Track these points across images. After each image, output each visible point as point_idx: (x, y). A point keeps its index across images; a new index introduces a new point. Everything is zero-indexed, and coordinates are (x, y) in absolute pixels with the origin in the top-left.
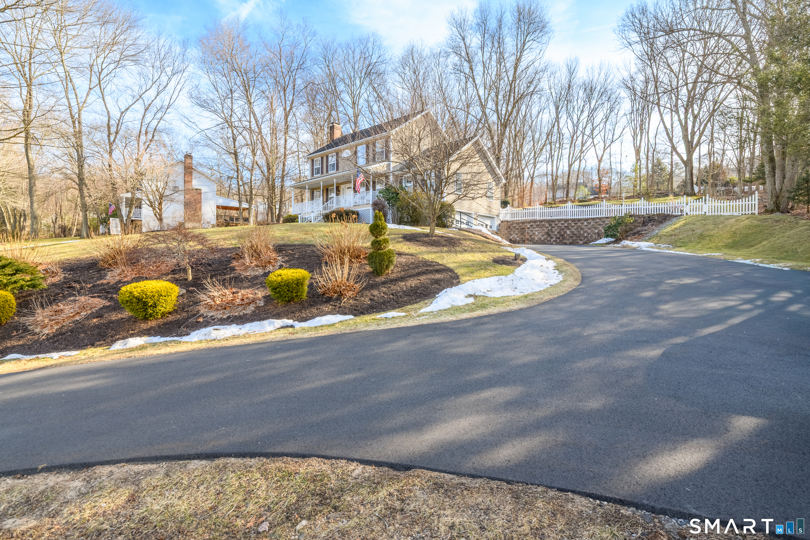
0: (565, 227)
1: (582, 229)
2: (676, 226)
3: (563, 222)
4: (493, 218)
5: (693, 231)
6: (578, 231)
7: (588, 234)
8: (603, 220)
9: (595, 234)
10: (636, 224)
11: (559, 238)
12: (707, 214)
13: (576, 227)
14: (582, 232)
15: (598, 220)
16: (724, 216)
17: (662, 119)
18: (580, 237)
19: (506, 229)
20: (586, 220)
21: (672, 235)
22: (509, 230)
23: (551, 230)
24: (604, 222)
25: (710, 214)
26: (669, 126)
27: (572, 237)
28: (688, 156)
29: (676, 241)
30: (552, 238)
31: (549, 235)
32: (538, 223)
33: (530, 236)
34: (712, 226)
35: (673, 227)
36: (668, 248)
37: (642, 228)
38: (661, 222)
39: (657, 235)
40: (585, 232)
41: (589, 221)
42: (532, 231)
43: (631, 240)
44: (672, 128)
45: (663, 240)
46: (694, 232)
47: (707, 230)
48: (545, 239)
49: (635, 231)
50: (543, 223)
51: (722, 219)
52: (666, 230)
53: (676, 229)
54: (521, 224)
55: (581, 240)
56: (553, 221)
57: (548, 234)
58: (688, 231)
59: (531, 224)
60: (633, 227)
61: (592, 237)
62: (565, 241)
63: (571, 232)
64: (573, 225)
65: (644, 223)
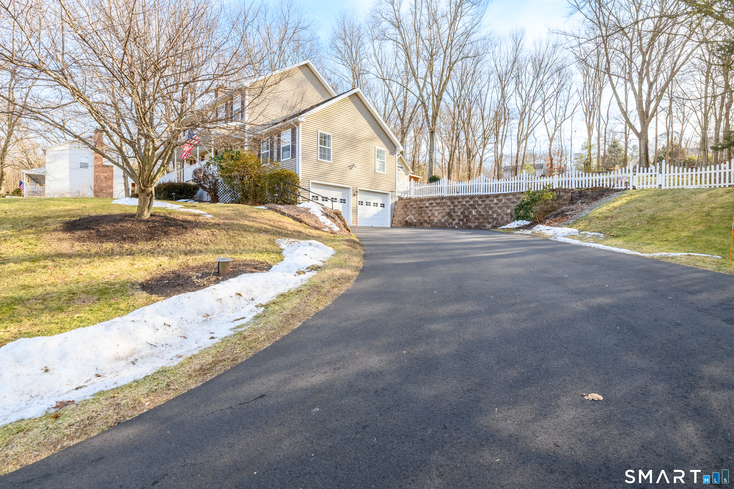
0: (470, 205)
1: (491, 208)
2: (616, 204)
3: (468, 199)
4: (387, 194)
5: (640, 211)
6: (486, 211)
7: (498, 215)
8: (517, 196)
9: (507, 214)
10: (561, 201)
11: (462, 220)
12: (663, 187)
13: (483, 206)
14: (491, 212)
15: (511, 197)
16: (688, 189)
17: (615, 92)
18: (487, 218)
19: (403, 209)
20: (497, 196)
21: (607, 218)
22: (406, 209)
23: (454, 209)
24: (518, 198)
25: (668, 187)
26: (622, 100)
27: (478, 219)
28: (642, 128)
29: (612, 227)
30: (454, 220)
31: (450, 216)
32: (439, 201)
33: (429, 217)
34: (671, 203)
35: (612, 205)
36: (596, 240)
37: (568, 208)
38: (596, 199)
39: (586, 218)
40: (494, 212)
41: (501, 197)
42: (431, 210)
43: (549, 224)
44: (626, 101)
45: (593, 224)
46: (641, 214)
47: (663, 210)
48: (446, 221)
49: (559, 210)
50: (444, 201)
51: (686, 194)
52: (600, 210)
53: (615, 208)
54: (419, 202)
55: (489, 223)
56: (456, 198)
57: (449, 214)
58: (633, 211)
59: (430, 202)
60: (556, 205)
61: (502, 218)
62: (470, 224)
63: (478, 212)
64: (480, 202)
65: (572, 200)
